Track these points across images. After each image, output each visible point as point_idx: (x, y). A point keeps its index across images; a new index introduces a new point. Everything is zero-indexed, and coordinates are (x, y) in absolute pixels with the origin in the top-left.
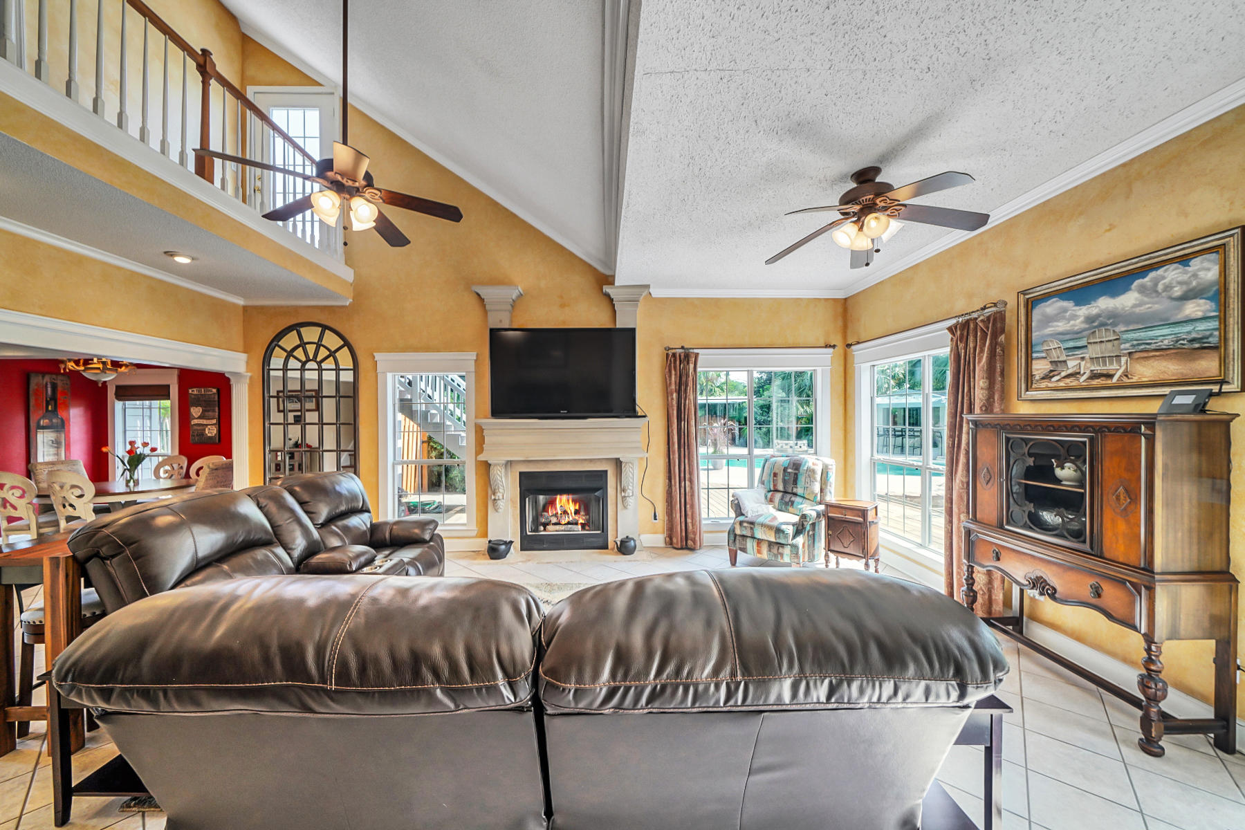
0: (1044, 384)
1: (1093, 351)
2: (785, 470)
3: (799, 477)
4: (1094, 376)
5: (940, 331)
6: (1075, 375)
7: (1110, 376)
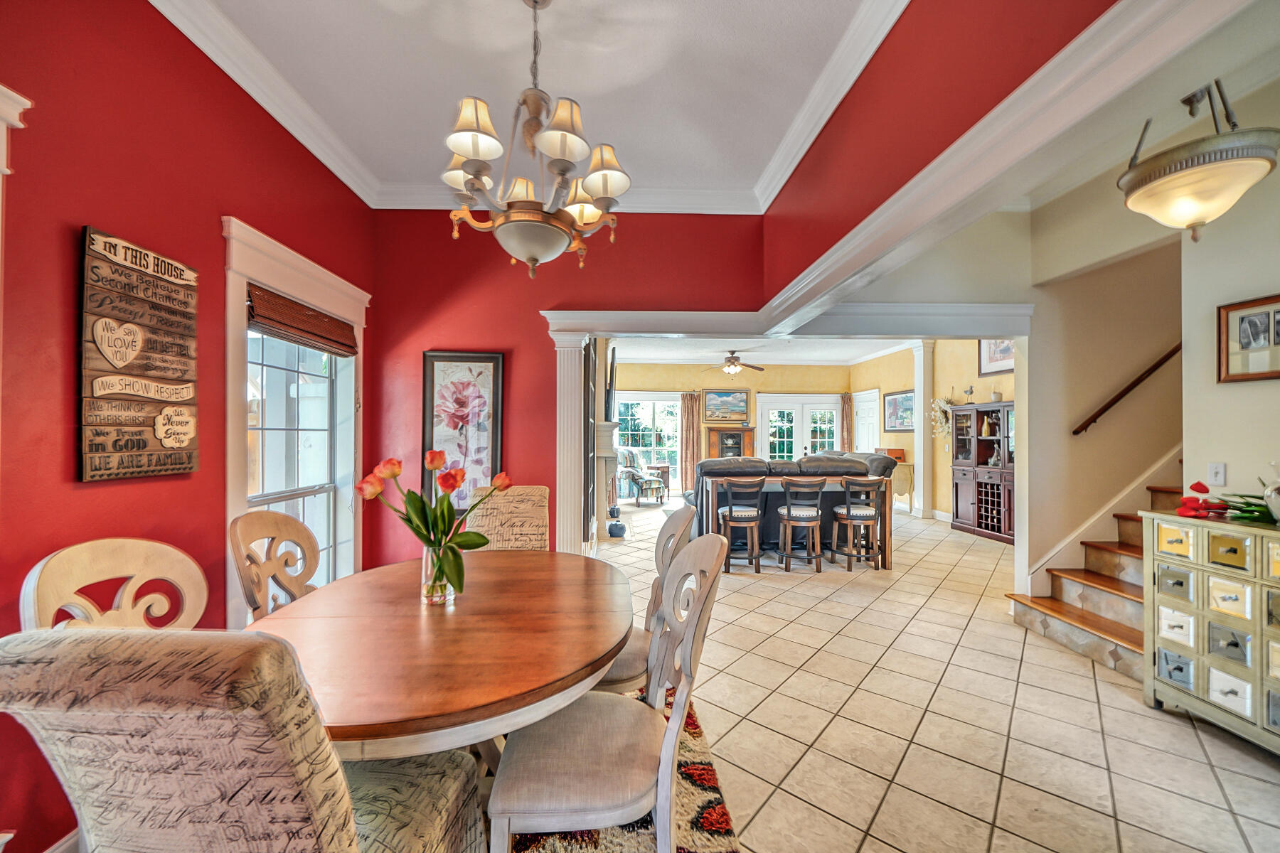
1: (722, 410)
4: (723, 417)
6: (718, 416)
7: (726, 418)
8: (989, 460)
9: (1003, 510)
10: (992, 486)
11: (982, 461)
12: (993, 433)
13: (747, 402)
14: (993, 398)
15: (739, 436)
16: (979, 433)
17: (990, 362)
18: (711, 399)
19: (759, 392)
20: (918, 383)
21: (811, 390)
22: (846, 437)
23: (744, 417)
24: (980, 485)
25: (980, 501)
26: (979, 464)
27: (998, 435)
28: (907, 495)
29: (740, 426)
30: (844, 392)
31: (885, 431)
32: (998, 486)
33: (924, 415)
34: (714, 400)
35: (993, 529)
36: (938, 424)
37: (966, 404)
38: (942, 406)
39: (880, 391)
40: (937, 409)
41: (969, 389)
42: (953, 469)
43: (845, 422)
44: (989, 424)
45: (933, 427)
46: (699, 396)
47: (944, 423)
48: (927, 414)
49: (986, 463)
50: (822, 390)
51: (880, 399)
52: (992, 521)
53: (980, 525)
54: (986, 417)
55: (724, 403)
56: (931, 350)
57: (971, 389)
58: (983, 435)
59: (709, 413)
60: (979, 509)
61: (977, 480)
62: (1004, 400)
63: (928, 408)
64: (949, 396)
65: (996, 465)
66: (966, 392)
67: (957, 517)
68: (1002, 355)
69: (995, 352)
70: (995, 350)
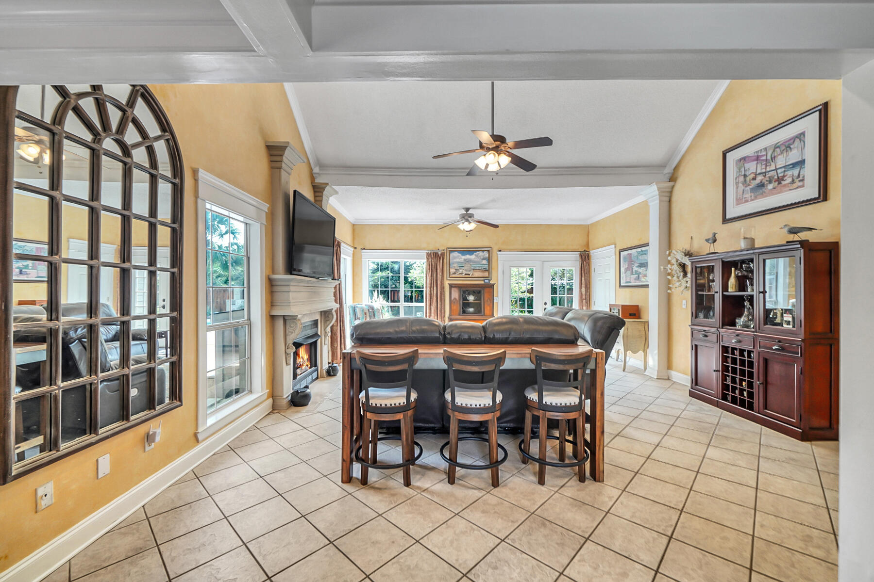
0: (454, 276)
1: (465, 268)
2: (368, 310)
3: (375, 313)
4: (466, 274)
5: (424, 254)
6: (461, 274)
7: (469, 275)
8: (737, 321)
9: (757, 383)
10: (742, 352)
11: (729, 321)
12: (742, 287)
13: (489, 260)
14: (743, 245)
15: (479, 292)
16: (725, 287)
17: (737, 204)
18: (455, 258)
19: (500, 251)
20: (654, 236)
21: (550, 248)
22: (584, 293)
23: (486, 274)
24: (725, 349)
25: (725, 368)
26: (724, 324)
27: (749, 289)
28: (641, 353)
29: (482, 282)
30: (583, 250)
31: (620, 286)
32: (749, 352)
33: (660, 269)
34: (457, 258)
35: (742, 403)
36: (675, 278)
37: (708, 254)
38: (679, 258)
39: (615, 247)
40: (674, 261)
41: (711, 236)
42: (692, 329)
43: (583, 278)
44: (737, 277)
45: (669, 282)
46: (443, 254)
47: (681, 277)
48: (662, 267)
49: (733, 324)
50: (562, 247)
51: (615, 255)
52: (741, 394)
53: (724, 397)
54: (733, 269)
55: (467, 261)
56: (667, 199)
57: (715, 235)
58: (729, 290)
59: (452, 271)
60: (724, 378)
61: (722, 344)
62: (756, 246)
63: (664, 261)
64: (687, 247)
65: (746, 326)
66: (707, 240)
67: (696, 384)
68: (753, 194)
69: (743, 192)
70: (743, 190)
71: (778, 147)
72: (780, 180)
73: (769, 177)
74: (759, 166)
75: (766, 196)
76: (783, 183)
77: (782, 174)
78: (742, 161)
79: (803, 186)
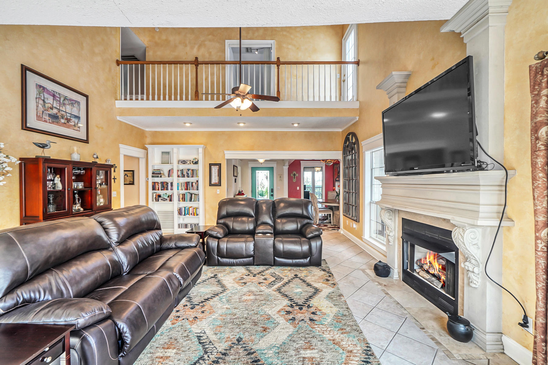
17: (38, 120)
68: (51, 119)
69: (43, 113)
70: (43, 112)
71: (67, 99)
72: (68, 120)
73: (62, 114)
74: (55, 102)
75: (60, 126)
76: (70, 123)
77: (69, 118)
78: (42, 88)
79: (79, 131)
